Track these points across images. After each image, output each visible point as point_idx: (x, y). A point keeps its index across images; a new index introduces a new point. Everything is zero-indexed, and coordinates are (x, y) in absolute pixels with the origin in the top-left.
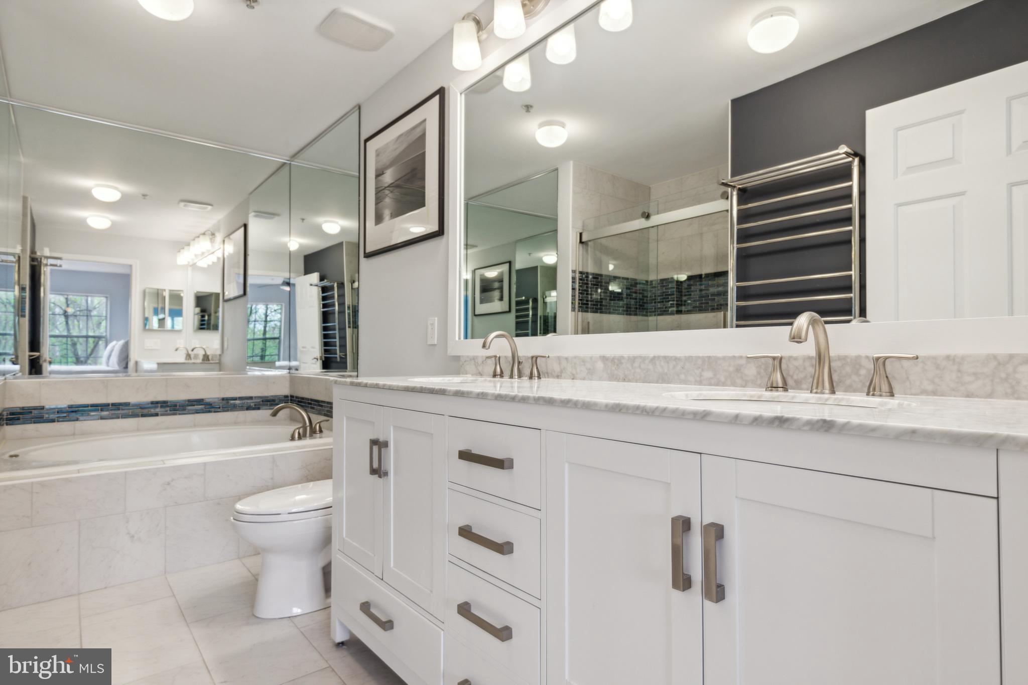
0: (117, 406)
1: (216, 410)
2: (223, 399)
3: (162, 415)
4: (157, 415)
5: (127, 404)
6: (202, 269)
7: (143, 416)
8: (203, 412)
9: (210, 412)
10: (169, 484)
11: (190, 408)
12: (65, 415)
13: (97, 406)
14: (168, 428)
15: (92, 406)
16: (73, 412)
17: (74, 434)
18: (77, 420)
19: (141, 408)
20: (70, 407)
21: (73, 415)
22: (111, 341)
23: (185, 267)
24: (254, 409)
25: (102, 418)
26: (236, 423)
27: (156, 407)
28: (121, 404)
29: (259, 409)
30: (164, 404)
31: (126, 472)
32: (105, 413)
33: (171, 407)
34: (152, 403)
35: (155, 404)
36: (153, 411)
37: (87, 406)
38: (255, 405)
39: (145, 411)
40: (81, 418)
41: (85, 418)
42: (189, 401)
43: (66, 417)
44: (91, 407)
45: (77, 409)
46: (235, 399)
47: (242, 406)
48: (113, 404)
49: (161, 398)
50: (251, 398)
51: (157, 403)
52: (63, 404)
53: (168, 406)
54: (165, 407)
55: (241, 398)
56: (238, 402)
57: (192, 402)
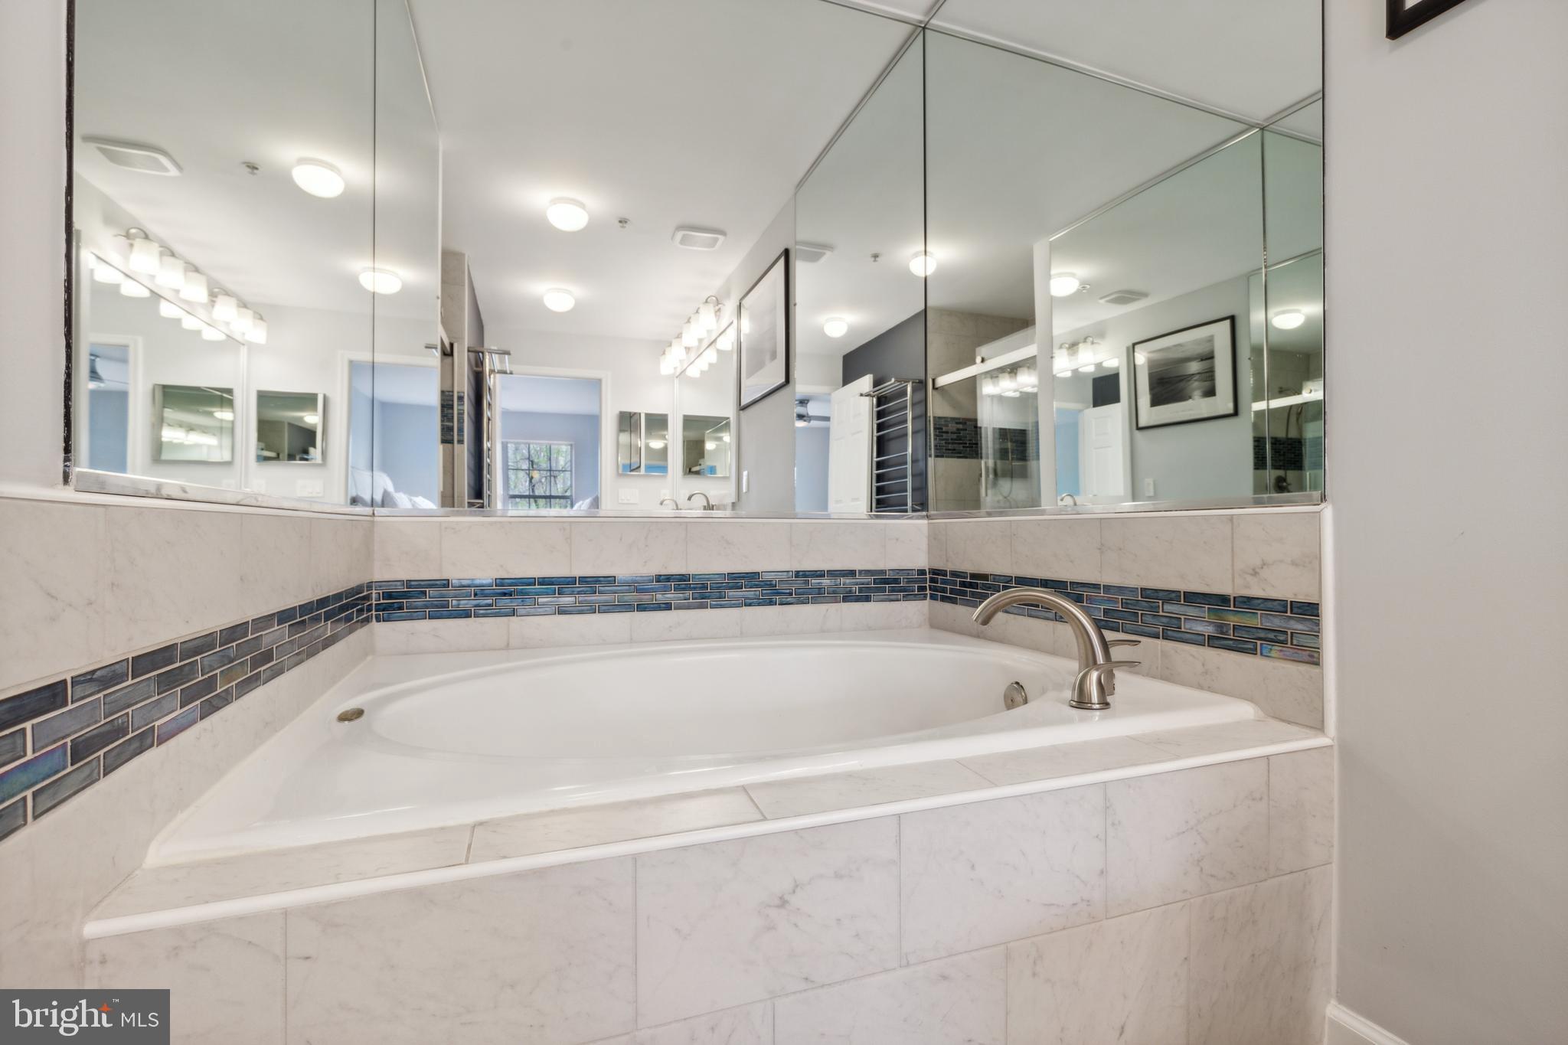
0: (591, 583)
1: (785, 599)
2: (797, 574)
3: (679, 608)
4: (668, 607)
5: (611, 580)
6: (692, 382)
7: (642, 608)
8: (759, 604)
9: (771, 603)
10: (783, 903)
11: (732, 593)
12: (489, 601)
13: (552, 584)
14: (690, 639)
15: (544, 581)
16: (505, 594)
17: (507, 647)
18: (513, 613)
19: (638, 591)
20: (500, 582)
21: (505, 601)
22: (577, 502)
23: (670, 379)
24: (858, 599)
25: (562, 611)
26: (824, 632)
27: (666, 589)
28: (597, 580)
29: (867, 599)
30: (682, 581)
31: (635, 858)
32: (567, 600)
33: (695, 588)
34: (659, 578)
35: (664, 579)
36: (660, 597)
37: (531, 582)
38: (861, 590)
39: (646, 598)
40: (521, 611)
41: (528, 610)
42: (732, 576)
43: (489, 605)
44: (540, 584)
45: (512, 588)
46: (819, 574)
47: (834, 592)
48: (583, 580)
49: (676, 568)
50: (852, 573)
51: (668, 578)
52: (485, 574)
53: (688, 588)
54: (684, 589)
55: (832, 574)
56: (826, 582)
57: (737, 580)
